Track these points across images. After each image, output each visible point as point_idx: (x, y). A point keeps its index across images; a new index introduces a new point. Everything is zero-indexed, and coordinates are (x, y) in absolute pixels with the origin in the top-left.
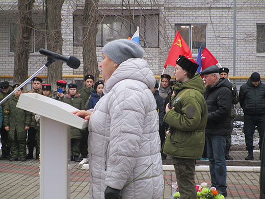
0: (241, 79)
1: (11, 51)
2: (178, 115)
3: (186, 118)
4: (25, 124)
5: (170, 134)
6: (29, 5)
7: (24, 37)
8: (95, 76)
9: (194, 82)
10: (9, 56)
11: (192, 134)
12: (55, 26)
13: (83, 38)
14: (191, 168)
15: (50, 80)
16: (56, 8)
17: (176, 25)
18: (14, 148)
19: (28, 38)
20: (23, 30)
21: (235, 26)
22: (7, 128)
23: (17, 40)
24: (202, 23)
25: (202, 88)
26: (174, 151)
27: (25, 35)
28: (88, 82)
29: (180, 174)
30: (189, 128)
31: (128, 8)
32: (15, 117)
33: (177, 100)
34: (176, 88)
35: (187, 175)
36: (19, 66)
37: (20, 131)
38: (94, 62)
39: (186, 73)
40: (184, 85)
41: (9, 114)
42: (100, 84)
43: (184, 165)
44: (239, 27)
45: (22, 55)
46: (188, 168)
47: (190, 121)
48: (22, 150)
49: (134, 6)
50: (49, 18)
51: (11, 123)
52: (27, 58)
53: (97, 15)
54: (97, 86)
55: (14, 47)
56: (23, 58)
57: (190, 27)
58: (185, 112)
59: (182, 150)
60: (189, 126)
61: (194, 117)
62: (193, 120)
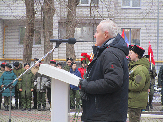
0: (161, 62)
1: (20, 44)
3: (135, 83)
4: (31, 88)
6: (33, 16)
7: (30, 35)
8: (73, 59)
9: (142, 61)
10: (19, 47)
11: (140, 93)
12: (49, 28)
13: (66, 36)
14: (138, 114)
15: (45, 61)
16: (49, 17)
17: (121, 29)
18: (24, 102)
19: (32, 35)
20: (29, 30)
21: (158, 29)
22: (20, 89)
23: (25, 37)
24: (138, 27)
25: (147, 65)
27: (30, 34)
28: (68, 62)
29: (131, 117)
30: (136, 89)
31: (94, 18)
32: (25, 84)
33: (131, 72)
34: (131, 64)
35: (136, 118)
36: (26, 52)
37: (28, 92)
38: (73, 50)
39: (137, 56)
40: (136, 63)
41: (22, 81)
42: (74, 63)
43: (134, 112)
44: (160, 30)
45: (28, 46)
46: (136, 114)
47: (137, 85)
48: (29, 103)
49: (98, 17)
50: (45, 23)
51: (23, 87)
52: (31, 48)
53: (75, 22)
54: (72, 65)
55: (24, 41)
56: (29, 48)
57: (130, 30)
58: (135, 79)
59: (134, 103)
60: (136, 88)
61: (140, 83)
62: (139, 84)
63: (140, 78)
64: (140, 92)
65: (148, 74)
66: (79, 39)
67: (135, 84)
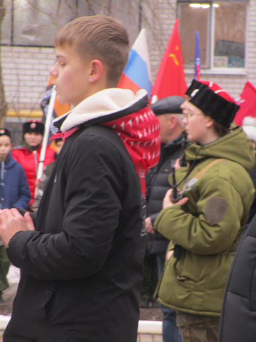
2: (186, 218)
3: (203, 224)
5: (174, 260)
25: (246, 158)
26: (181, 297)
30: (208, 246)
33: (190, 184)
34: (190, 156)
39: (210, 124)
40: (207, 151)
42: (2, 135)
43: (202, 329)
47: (212, 230)
57: (211, 6)
58: (203, 211)
59: (200, 297)
60: (207, 242)
61: (221, 224)
62: (217, 229)
63: (223, 207)
64: (224, 257)
65: (249, 189)
66: (23, 36)
67: (202, 227)
